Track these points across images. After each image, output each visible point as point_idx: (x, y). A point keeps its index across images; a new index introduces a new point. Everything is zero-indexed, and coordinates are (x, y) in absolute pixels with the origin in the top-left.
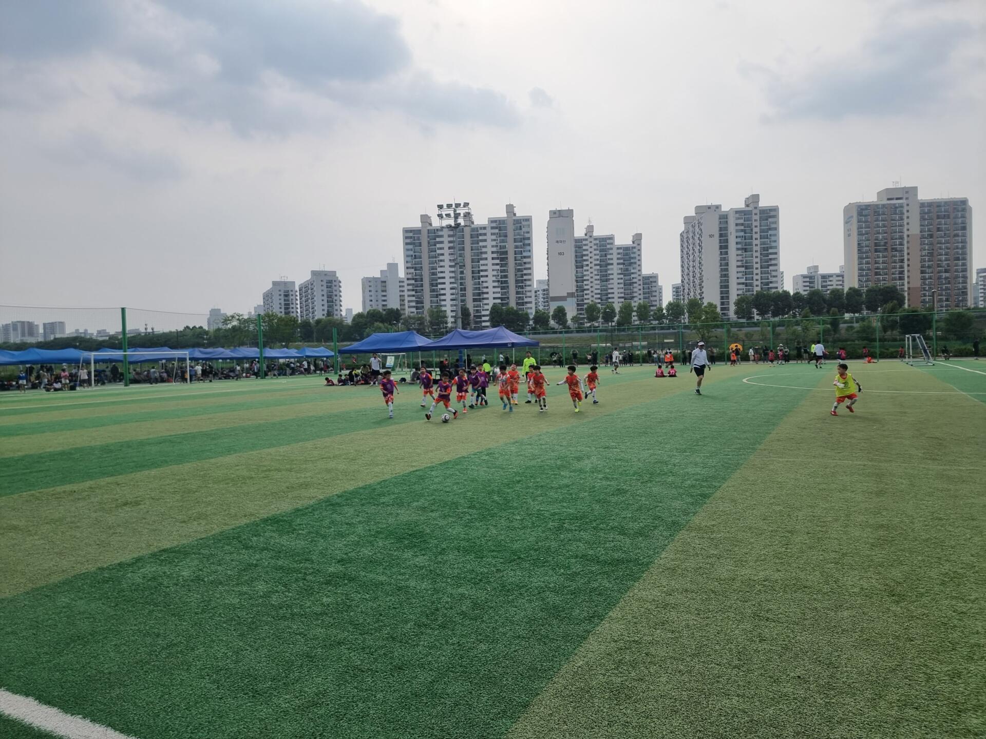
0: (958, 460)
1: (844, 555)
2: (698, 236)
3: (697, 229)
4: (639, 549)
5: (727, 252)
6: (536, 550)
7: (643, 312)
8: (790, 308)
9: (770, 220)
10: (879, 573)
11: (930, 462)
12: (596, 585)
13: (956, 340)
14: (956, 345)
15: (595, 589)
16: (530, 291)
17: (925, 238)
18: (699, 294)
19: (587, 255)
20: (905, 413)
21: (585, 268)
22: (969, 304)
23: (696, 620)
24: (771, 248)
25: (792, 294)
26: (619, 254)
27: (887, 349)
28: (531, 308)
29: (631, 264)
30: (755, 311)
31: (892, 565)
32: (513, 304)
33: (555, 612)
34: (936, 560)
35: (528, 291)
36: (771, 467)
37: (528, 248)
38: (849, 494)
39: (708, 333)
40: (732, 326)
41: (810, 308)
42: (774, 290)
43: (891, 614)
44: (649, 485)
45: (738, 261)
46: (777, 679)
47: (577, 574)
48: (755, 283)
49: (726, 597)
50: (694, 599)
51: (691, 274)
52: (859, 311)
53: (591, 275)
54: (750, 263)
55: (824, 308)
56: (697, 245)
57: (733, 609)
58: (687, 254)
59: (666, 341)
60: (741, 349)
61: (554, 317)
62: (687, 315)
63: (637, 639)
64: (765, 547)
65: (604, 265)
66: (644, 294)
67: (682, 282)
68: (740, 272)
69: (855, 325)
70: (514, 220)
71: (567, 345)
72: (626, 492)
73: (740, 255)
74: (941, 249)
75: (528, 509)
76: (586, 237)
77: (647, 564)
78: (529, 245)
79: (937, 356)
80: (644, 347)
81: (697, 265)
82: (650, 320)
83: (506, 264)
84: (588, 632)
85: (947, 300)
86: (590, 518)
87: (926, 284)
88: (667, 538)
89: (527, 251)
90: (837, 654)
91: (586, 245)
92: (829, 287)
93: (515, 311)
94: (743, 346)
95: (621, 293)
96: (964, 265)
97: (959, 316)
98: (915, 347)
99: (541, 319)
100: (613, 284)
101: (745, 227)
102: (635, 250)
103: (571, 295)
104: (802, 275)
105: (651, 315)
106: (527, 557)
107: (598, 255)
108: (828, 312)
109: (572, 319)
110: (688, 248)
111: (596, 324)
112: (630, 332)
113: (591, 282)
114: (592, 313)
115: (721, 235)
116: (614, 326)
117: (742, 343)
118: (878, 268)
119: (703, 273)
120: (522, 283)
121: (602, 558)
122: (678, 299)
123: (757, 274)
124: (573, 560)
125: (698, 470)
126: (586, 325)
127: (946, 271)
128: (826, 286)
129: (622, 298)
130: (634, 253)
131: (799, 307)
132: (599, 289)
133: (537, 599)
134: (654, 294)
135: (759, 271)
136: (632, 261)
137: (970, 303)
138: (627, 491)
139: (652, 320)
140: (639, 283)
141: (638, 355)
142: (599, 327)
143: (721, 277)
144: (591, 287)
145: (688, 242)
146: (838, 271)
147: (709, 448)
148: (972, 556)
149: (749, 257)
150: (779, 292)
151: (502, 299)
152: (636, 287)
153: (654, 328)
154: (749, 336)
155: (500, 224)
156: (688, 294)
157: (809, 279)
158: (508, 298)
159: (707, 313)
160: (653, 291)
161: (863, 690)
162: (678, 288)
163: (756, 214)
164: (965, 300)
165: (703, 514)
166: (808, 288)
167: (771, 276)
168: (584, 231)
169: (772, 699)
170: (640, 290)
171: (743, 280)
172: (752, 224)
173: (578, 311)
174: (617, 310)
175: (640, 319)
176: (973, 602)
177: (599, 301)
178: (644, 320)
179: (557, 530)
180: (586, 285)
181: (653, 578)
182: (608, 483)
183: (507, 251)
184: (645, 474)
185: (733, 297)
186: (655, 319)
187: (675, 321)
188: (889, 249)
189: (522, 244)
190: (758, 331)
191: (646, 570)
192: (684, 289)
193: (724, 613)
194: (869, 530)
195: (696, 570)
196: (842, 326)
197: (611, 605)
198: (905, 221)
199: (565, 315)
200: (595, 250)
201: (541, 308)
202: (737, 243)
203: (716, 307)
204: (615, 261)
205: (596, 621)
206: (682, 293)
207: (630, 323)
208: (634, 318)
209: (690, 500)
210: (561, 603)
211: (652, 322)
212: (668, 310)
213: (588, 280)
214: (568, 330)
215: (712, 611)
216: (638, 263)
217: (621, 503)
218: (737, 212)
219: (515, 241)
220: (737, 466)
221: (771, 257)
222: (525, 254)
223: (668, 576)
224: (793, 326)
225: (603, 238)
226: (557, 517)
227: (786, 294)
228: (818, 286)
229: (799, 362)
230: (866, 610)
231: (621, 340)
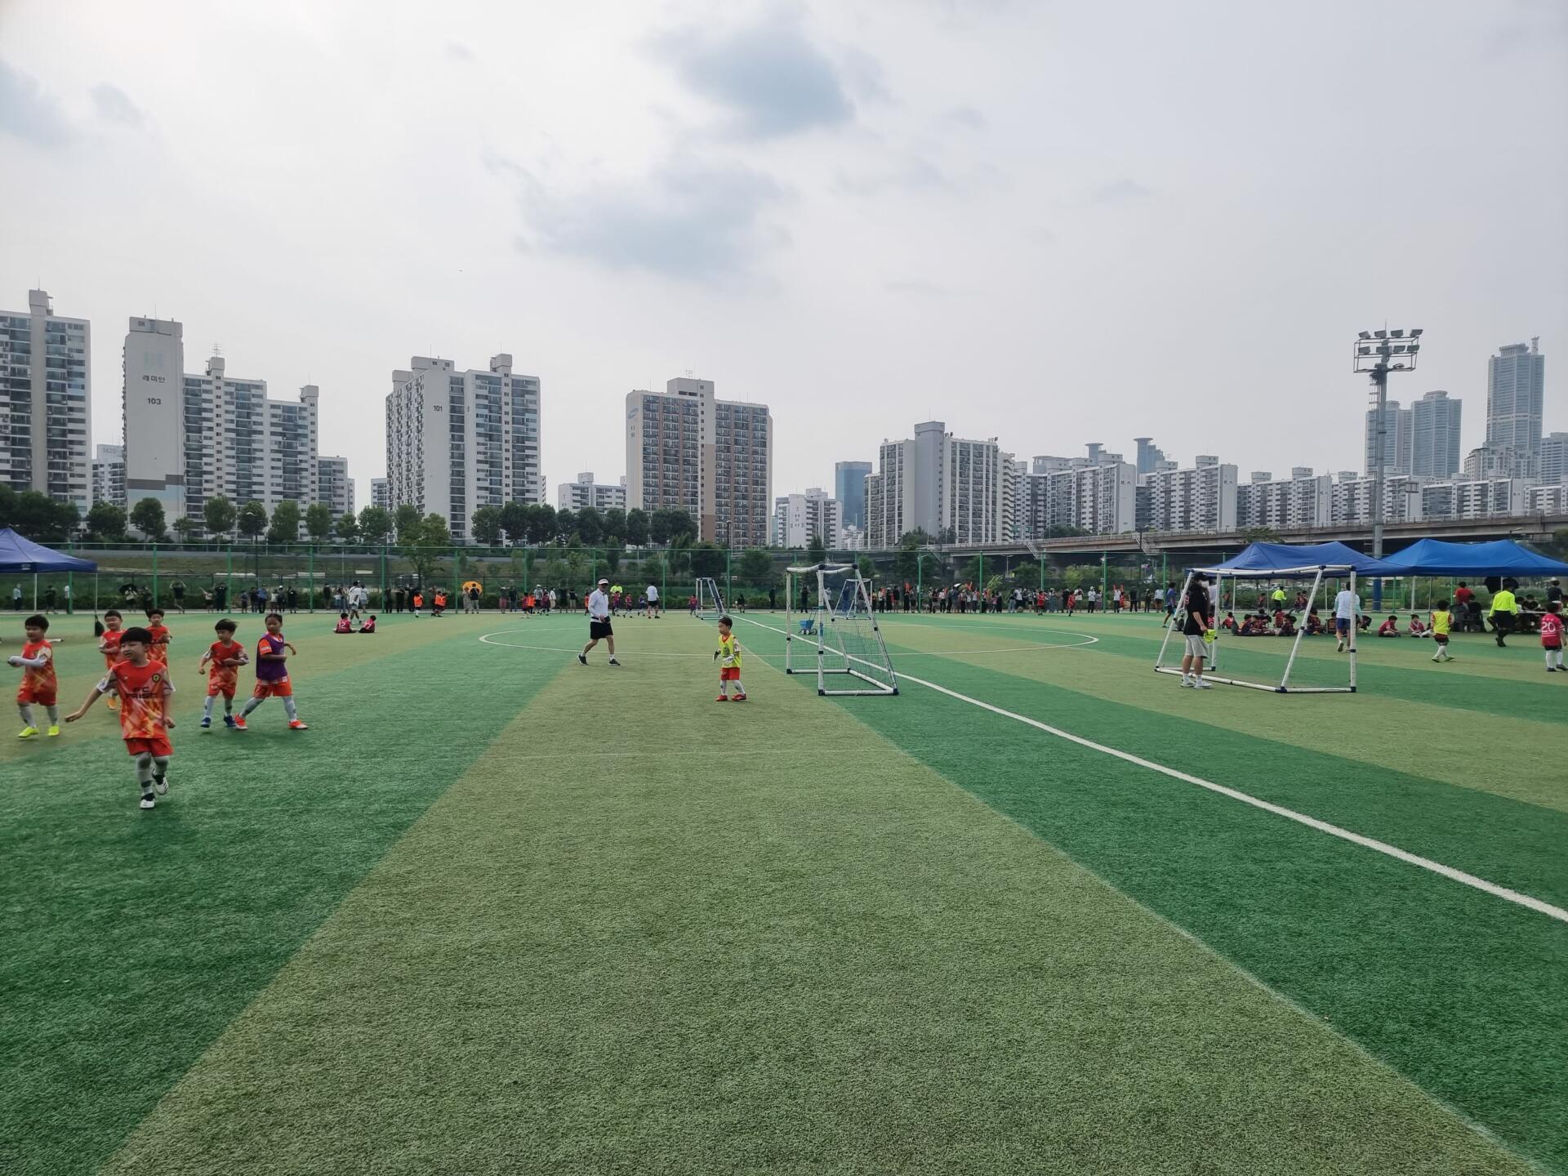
0: (743, 741)
1: (596, 888)
2: (416, 405)
3: (415, 395)
4: (274, 930)
5: (462, 436)
6: (54, 967)
7: (319, 521)
8: (555, 531)
9: (527, 397)
10: (637, 907)
11: (710, 747)
12: (178, 1010)
13: (753, 587)
14: (751, 594)
15: (176, 1019)
16: (83, 465)
17: (722, 451)
18: (417, 498)
19: (211, 410)
20: (690, 683)
21: (205, 433)
22: (767, 542)
23: (363, 1033)
24: (529, 439)
25: (557, 511)
26: (274, 416)
27: (676, 597)
28: (84, 498)
29: (297, 436)
30: (504, 532)
31: (653, 894)
32: (39, 485)
33: (88, 1077)
34: (706, 877)
35: (78, 465)
36: (509, 771)
37: (79, 381)
38: (611, 800)
39: (429, 562)
40: (468, 554)
41: (580, 533)
42: (531, 504)
43: (646, 961)
44: (304, 818)
45: (479, 453)
46: (484, 1094)
47: (140, 997)
48: (505, 490)
49: (418, 984)
50: (364, 998)
51: (404, 465)
52: (643, 543)
53: (219, 447)
54: (497, 458)
55: (599, 535)
56: (415, 419)
57: (427, 1000)
58: (398, 431)
59: (358, 572)
60: (481, 591)
61: (136, 518)
62: (395, 531)
63: (251, 1089)
64: (487, 893)
65: (244, 432)
66: (320, 490)
67: (389, 476)
68: (483, 471)
69: (638, 561)
70: (48, 323)
71: (163, 572)
72: (257, 834)
73: (483, 444)
74: (739, 468)
75: (42, 889)
76: (209, 378)
77: (287, 954)
78: (82, 375)
79: (731, 607)
80: (318, 581)
81: (414, 452)
82: (331, 536)
83: (27, 406)
84: (155, 1099)
85: (744, 535)
86: (181, 889)
87: (721, 513)
88: (328, 904)
89: (77, 387)
90: (571, 1035)
91: (207, 392)
92: (606, 506)
93: (45, 499)
94: (484, 585)
95: (278, 485)
96: (763, 491)
97: (757, 556)
98: (707, 595)
99: (106, 522)
100: (262, 467)
101: (490, 402)
102: (304, 414)
103: (174, 480)
104: (571, 485)
105: (333, 527)
106: (32, 983)
107: (233, 412)
108: (604, 541)
109: (175, 525)
110: (399, 422)
111: (228, 537)
112: (293, 555)
113: (218, 460)
114: (218, 515)
115: (453, 409)
116: (262, 543)
117: (482, 580)
118: (667, 485)
119: (423, 466)
120: (64, 447)
121: (197, 960)
122: (381, 504)
123: (507, 477)
124: (138, 973)
125: (394, 785)
126: (205, 537)
127: (744, 497)
128: (602, 504)
129: (280, 493)
130: (304, 418)
131: (565, 531)
132: (234, 474)
133: (46, 1060)
134: (339, 492)
135: (510, 472)
136: (300, 431)
137: (769, 542)
138: (263, 832)
139: (335, 536)
140: (312, 470)
141: (306, 594)
142: (231, 542)
143: (453, 475)
144: (218, 469)
145: (399, 414)
146: (617, 483)
147: (416, 748)
148: (746, 865)
149: (497, 449)
150: (539, 507)
151: (13, 474)
152: (306, 478)
153: (337, 550)
154: (494, 570)
155: (14, 326)
156: (399, 498)
157: (581, 491)
158: (29, 474)
159: (427, 530)
160: (338, 488)
161: (601, 1078)
162: (380, 486)
163: (506, 385)
164: (763, 536)
165: (395, 856)
166: (578, 505)
167: (528, 482)
168: (206, 367)
169: (472, 1128)
170: (313, 482)
171: (487, 484)
172: (500, 398)
173: (188, 510)
174: (269, 513)
175: (313, 533)
176: (742, 926)
177: (234, 495)
178: (320, 535)
179: (106, 923)
180: (206, 464)
181: (295, 977)
182: (225, 822)
183: (29, 382)
184: (298, 799)
185: (471, 510)
186: (340, 535)
187: (375, 540)
188: (681, 462)
189: (65, 371)
190: (508, 563)
191: (283, 966)
192: (391, 489)
193: (411, 1011)
194: (631, 847)
195: (373, 949)
196: (622, 561)
197: (206, 1039)
198: (700, 425)
199: (160, 515)
200: (227, 403)
201: (107, 499)
202: (478, 425)
203: (443, 522)
204: (267, 429)
205: (174, 1075)
206: (388, 494)
207: (295, 538)
208: (301, 531)
209: (374, 835)
210: (100, 1058)
211: (334, 539)
212: (363, 519)
213: (211, 456)
214: (165, 544)
215: (393, 1011)
216: (311, 436)
217: (247, 855)
218: (478, 377)
219: (49, 363)
220: (458, 773)
221: (528, 452)
222: (70, 392)
223: (322, 968)
224: (557, 559)
225: (242, 385)
226: (107, 897)
227: (549, 510)
228: (592, 503)
229: (564, 612)
230: (615, 963)
231: (275, 568)
